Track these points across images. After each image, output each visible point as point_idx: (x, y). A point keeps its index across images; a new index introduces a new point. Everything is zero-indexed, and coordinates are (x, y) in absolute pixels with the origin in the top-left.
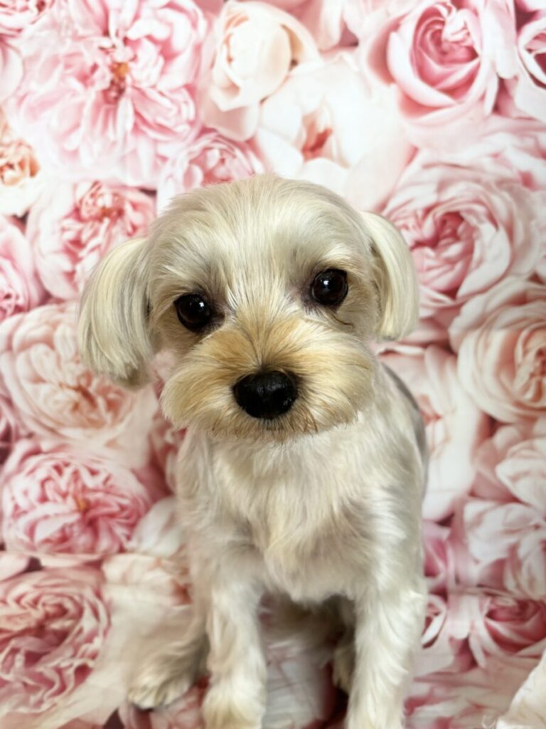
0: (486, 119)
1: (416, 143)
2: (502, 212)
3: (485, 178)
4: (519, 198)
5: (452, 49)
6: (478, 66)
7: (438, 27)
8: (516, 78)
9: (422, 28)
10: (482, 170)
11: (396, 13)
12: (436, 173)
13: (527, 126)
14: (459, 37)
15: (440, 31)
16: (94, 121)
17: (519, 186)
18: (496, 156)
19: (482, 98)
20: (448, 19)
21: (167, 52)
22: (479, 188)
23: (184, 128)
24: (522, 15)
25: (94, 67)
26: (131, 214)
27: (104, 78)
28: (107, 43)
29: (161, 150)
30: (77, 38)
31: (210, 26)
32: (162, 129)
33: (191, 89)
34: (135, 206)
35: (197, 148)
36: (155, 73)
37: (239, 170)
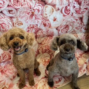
1: (64, 19)
4: (73, 23)
5: (68, 10)
6: (70, 12)
8: (73, 13)
10: (70, 21)
12: (66, 22)
15: (67, 8)
19: (70, 15)
21: (39, 11)
22: (70, 23)
23: (41, 19)
24: (74, 7)
25: (29, 12)
26: (35, 27)
27: (31, 14)
28: (31, 10)
29: (38, 21)
30: (27, 9)
31: (44, 7)
32: (38, 19)
33: (41, 14)
34: (35, 26)
35: (42, 21)
36: (37, 13)
37: (47, 23)
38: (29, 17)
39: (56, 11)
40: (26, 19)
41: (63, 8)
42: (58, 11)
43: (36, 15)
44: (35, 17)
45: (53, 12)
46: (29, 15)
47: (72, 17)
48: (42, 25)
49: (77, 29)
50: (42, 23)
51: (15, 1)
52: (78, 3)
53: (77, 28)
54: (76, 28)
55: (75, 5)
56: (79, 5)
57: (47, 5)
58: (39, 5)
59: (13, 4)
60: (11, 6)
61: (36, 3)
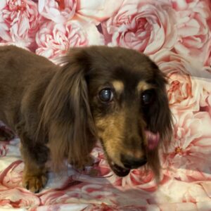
2: (163, 20)
26: (29, 9)
34: (30, 6)
48: (53, 3)
49: (187, 46)
53: (190, 43)
54: (185, 41)
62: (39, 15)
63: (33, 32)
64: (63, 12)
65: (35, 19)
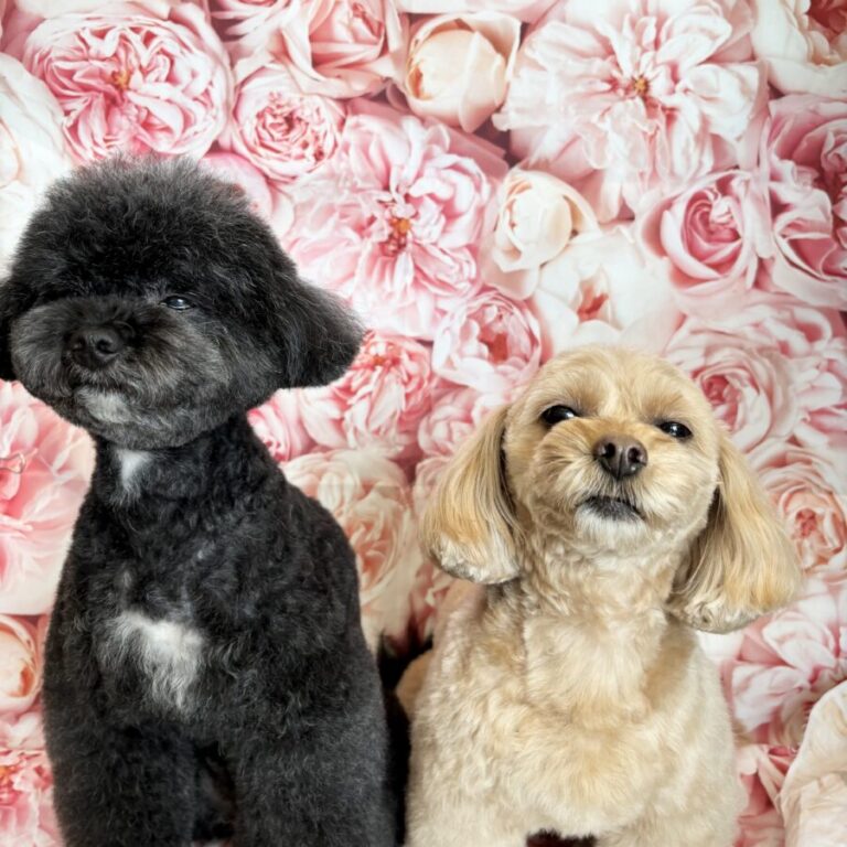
0: (747, 292)
1: (686, 311)
2: (763, 377)
3: (748, 345)
4: (777, 365)
5: (718, 230)
6: (741, 246)
7: (706, 209)
8: (773, 259)
9: (692, 209)
10: (745, 338)
11: (669, 194)
12: (703, 339)
13: (784, 301)
14: (724, 219)
15: (708, 213)
16: (370, 273)
17: (777, 353)
18: (757, 325)
19: (744, 274)
20: (715, 203)
21: (449, 212)
22: (742, 353)
23: (464, 286)
24: (778, 207)
25: (372, 220)
26: (409, 366)
27: (381, 231)
28: (386, 197)
29: (442, 304)
30: (355, 189)
31: (493, 191)
32: (443, 285)
33: (473, 249)
34: (411, 356)
35: (476, 304)
36: (436, 230)
37: (515, 326)
38: (363, 261)
39: (605, 225)
40: (340, 274)
41: (668, 205)
42: (623, 229)
43: (423, 249)
44: (417, 268)
45: (575, 233)
46: (367, 247)
47: (758, 295)
48: (474, 346)
49: (822, 429)
50: (476, 328)
51: (270, 120)
52: (809, 175)
53: (827, 421)
54: (816, 418)
55: (786, 193)
56: (822, 197)
57: (525, 168)
58: (455, 167)
59: (251, 137)
60: (233, 151)
61: (437, 150)
62: (432, 375)
63: (413, 417)
64: (502, 367)
65: (420, 386)
